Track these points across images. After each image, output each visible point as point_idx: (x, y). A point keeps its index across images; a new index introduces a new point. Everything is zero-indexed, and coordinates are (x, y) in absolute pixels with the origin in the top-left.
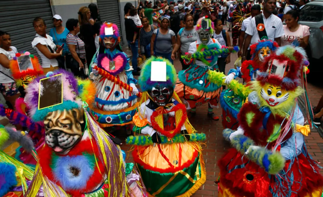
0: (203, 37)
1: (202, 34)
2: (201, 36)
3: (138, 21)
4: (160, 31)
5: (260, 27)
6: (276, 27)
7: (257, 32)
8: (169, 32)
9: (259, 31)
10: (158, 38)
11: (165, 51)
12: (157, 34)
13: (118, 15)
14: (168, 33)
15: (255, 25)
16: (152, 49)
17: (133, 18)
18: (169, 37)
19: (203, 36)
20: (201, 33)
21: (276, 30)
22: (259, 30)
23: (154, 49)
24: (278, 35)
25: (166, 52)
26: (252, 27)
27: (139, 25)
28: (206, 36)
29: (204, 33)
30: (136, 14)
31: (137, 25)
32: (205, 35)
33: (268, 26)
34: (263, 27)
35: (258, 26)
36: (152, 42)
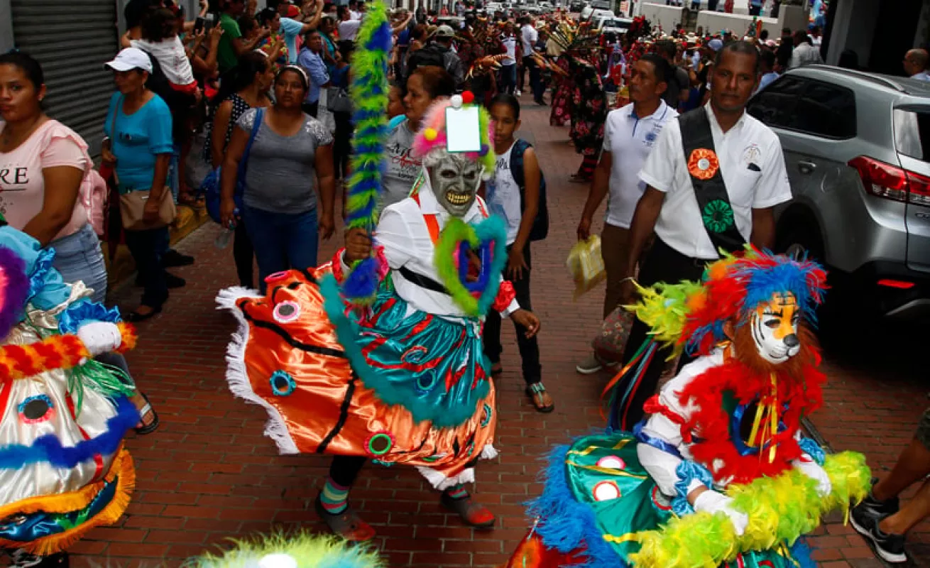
0: (453, 188)
1: (447, 173)
2: (444, 181)
3: (177, 62)
4: (267, 119)
5: (703, 165)
6: (760, 165)
7: (689, 181)
8: (305, 124)
9: (695, 180)
10: (255, 145)
11: (283, 203)
12: (254, 131)
13: (109, 24)
14: (303, 129)
15: (680, 154)
16: (228, 190)
17: (156, 50)
18: (306, 146)
19: (453, 184)
20: (444, 167)
21: (761, 176)
22: (697, 174)
23: (238, 194)
24: (768, 198)
25: (287, 207)
26: (669, 161)
27: (180, 79)
28: (467, 184)
29: (455, 169)
30: (173, 36)
31: (175, 82)
32: (461, 178)
33: (730, 162)
34: (713, 162)
35: (692, 160)
36: (231, 161)
